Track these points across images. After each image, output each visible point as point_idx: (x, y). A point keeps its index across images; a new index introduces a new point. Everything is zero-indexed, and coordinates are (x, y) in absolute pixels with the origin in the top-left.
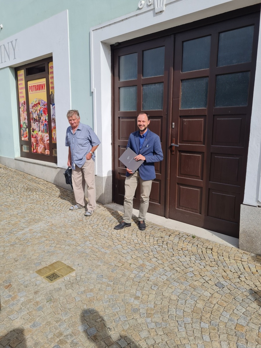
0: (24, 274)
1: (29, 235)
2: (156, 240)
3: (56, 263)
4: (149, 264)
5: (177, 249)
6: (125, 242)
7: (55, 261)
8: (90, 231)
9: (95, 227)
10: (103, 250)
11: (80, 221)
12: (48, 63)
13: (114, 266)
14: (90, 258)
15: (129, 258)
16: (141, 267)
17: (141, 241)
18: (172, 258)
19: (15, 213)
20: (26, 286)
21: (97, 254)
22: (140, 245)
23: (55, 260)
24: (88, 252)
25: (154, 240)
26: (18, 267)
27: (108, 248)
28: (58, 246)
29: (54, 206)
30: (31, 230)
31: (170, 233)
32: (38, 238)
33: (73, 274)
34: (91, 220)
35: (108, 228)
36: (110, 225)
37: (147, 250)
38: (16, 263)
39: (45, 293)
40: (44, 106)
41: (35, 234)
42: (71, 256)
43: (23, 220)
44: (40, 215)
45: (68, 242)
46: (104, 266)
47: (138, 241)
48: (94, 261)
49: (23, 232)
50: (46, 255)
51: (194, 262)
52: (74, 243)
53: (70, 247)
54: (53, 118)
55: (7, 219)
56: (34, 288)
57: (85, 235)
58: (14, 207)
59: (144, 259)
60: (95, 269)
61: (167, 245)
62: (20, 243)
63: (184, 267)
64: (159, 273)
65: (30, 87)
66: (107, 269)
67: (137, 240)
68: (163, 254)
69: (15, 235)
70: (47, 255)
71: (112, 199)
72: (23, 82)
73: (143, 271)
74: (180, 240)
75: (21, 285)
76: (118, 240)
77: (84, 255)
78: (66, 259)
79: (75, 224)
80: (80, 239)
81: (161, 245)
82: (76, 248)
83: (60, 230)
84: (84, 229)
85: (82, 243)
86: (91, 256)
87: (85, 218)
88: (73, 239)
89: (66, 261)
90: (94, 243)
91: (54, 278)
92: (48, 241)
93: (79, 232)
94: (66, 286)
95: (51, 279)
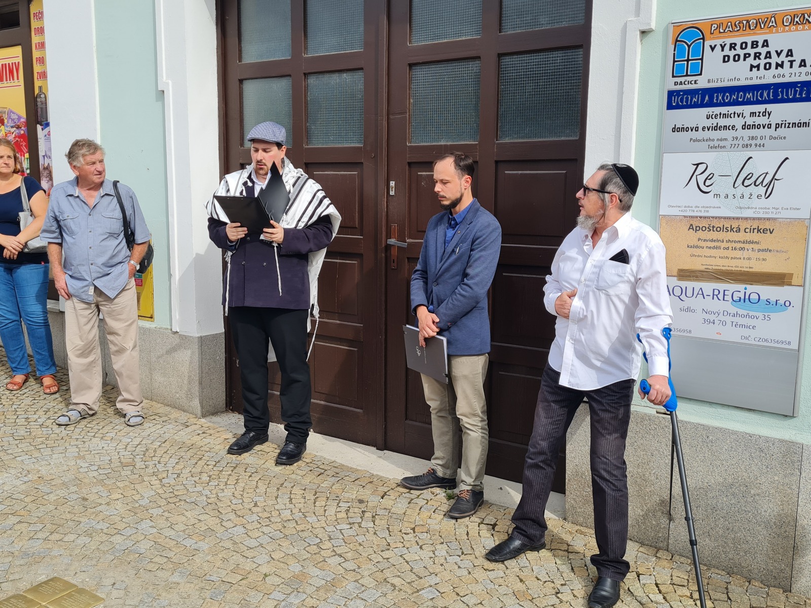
2: (343, 509)
3: (46, 583)
4: (319, 573)
5: (401, 531)
6: (255, 517)
7: (43, 578)
8: (153, 493)
9: (170, 480)
10: (188, 542)
11: (123, 465)
13: (218, 583)
14: (150, 564)
15: (263, 558)
16: (298, 582)
17: (301, 514)
18: (383, 554)
21: (171, 554)
22: (297, 524)
23: (44, 576)
24: (144, 551)
25: (339, 509)
27: (203, 537)
28: (54, 537)
29: (47, 427)
31: (386, 489)
34: (159, 462)
35: (208, 483)
36: (217, 473)
37: (317, 537)
40: (18, 127)
42: (94, 562)
45: (87, 524)
46: (188, 585)
47: (292, 514)
48: (160, 574)
50: (17, 563)
51: (443, 561)
52: (103, 526)
53: (90, 539)
54: (46, 165)
57: (137, 505)
59: (304, 560)
60: (164, 594)
61: (374, 522)
63: (414, 576)
64: (344, 595)
66: (198, 593)
67: (291, 511)
68: (360, 545)
70: (21, 562)
71: (224, 402)
73: (301, 590)
74: (412, 505)
76: (235, 513)
77: (131, 557)
78: (78, 571)
79: (109, 475)
80: (123, 516)
81: (358, 522)
82: (109, 540)
83: (62, 493)
84: (137, 487)
85: (128, 525)
86: (152, 560)
87: (142, 456)
88: (101, 516)
89: (77, 576)
90: (163, 526)
92: (26, 525)
93: (120, 496)
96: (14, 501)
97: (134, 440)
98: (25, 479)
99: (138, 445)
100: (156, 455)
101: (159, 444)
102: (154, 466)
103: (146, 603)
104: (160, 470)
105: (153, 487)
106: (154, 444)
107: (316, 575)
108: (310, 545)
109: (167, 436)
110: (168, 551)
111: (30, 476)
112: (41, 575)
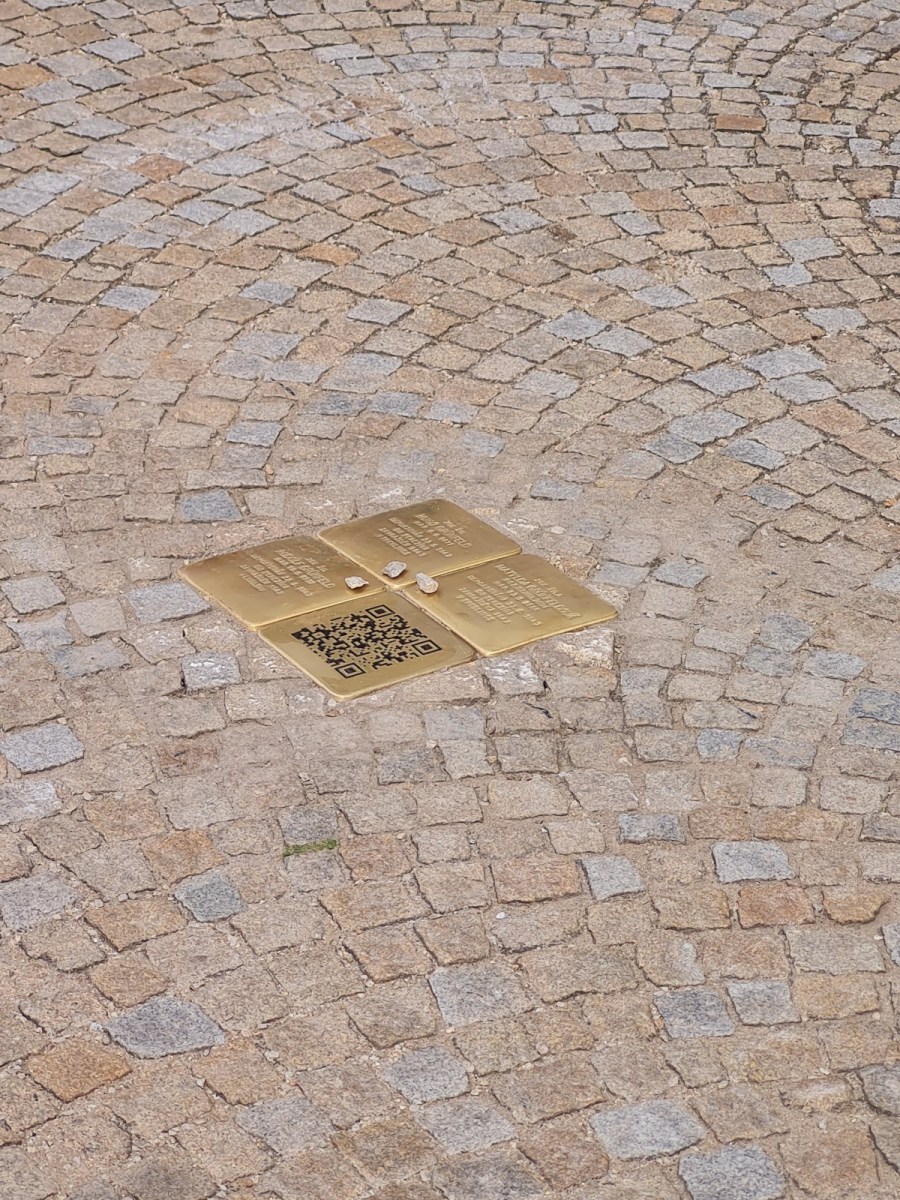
0: (71, 575)
3: (407, 514)
7: (393, 496)
8: (828, 248)
11: (718, 126)
14: (801, 514)
20: (84, 681)
23: (398, 491)
24: (778, 460)
28: (446, 356)
30: (158, 170)
32: (231, 260)
33: (590, 646)
34: (861, 132)
41: (203, 211)
42: (585, 472)
43: (78, 66)
44: (266, 28)
45: (566, 326)
49: (74, 175)
50: (311, 428)
53: (576, 384)
56: (163, 712)
57: (763, 285)
60: (847, 635)
62: (40, 287)
70: (323, 427)
77: (728, 477)
78: (523, 495)
79: (662, 158)
80: (705, 317)
82: (647, 399)
83: (479, 199)
84: (769, 214)
85: (722, 355)
86: (808, 501)
87: (793, 101)
88: (621, 307)
89: (519, 508)
90: (862, 379)
91: (373, 651)
92: (342, 297)
93: (699, 242)
94: (503, 743)
95: (348, 660)
96: (303, 207)
97: (768, 31)
98: (348, 132)
99: (780, 54)
100: (853, 103)
101: (867, 58)
102: (838, 143)
103: (776, 652)
104: (864, 163)
105: (832, 225)
106: (846, 56)
110: (875, 474)
111: (362, 121)
112: (387, 483)
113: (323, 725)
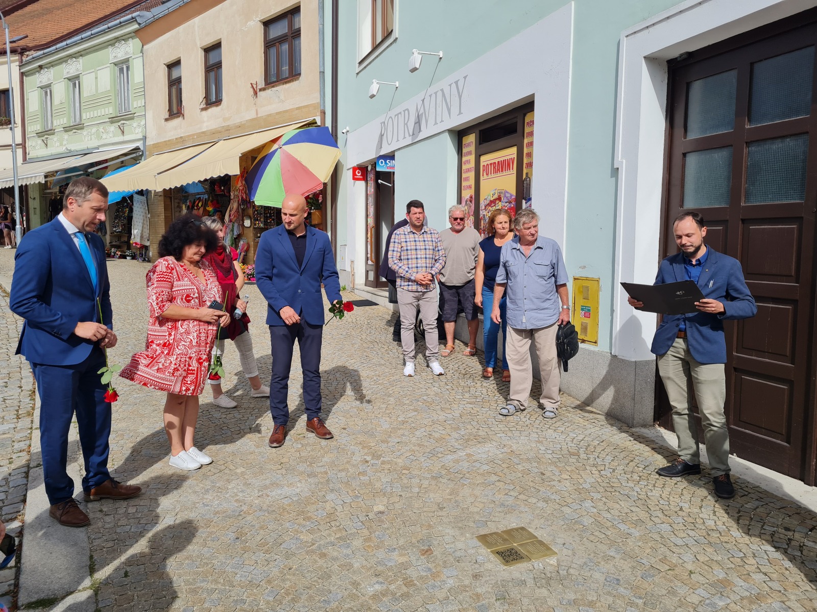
0: (455, 536)
1: (466, 464)
2: (768, 532)
3: (517, 529)
4: (743, 584)
6: (680, 520)
7: (514, 525)
8: (593, 480)
9: (607, 473)
11: (571, 454)
12: (525, 115)
13: (647, 567)
14: (592, 536)
15: (688, 557)
16: (722, 587)
17: (724, 527)
19: (442, 418)
20: (458, 559)
21: (609, 533)
22: (721, 535)
23: (515, 524)
24: (587, 524)
25: (763, 531)
26: (445, 520)
27: (635, 526)
28: (522, 497)
30: (469, 455)
32: (483, 475)
33: (553, 561)
34: (598, 457)
35: (638, 482)
36: (646, 475)
37: (741, 551)
38: (440, 513)
39: (493, 582)
40: (510, 202)
41: (477, 465)
42: (549, 523)
43: (455, 435)
44: (487, 430)
45: (544, 493)
46: (622, 561)
47: (716, 525)
48: (600, 546)
49: (455, 456)
50: (498, 510)
52: (557, 497)
53: (547, 505)
55: (426, 428)
56: (473, 567)
57: (581, 487)
58: (439, 407)
59: (728, 568)
60: (603, 563)
61: (802, 552)
62: (449, 477)
64: (768, 611)
65: (484, 166)
66: (630, 570)
67: (715, 522)
68: (786, 569)
69: (440, 459)
70: (500, 510)
71: (652, 417)
72: (472, 158)
73: (725, 595)
75: (449, 554)
76: (662, 512)
77: (577, 526)
78: (538, 527)
79: (560, 460)
80: (570, 493)
81: (784, 547)
82: (561, 509)
83: (527, 465)
84: (582, 473)
85: (575, 501)
86: (593, 533)
87: (585, 450)
88: (554, 490)
89: (538, 530)
90: (602, 508)
91: (511, 558)
92: (503, 483)
93: (569, 477)
94: (537, 580)
95: (507, 559)
96: (495, 465)
97: (579, 436)
98: (503, 450)
99: (582, 440)
100: (596, 451)
101: (598, 442)
102: (594, 459)
103: (589, 565)
104: (599, 463)
105: (594, 475)
106: (594, 442)
107: (740, 585)
108: (733, 557)
109: (604, 437)
110: (606, 529)
111: (505, 449)
112: (513, 523)
113: (502, 573)
